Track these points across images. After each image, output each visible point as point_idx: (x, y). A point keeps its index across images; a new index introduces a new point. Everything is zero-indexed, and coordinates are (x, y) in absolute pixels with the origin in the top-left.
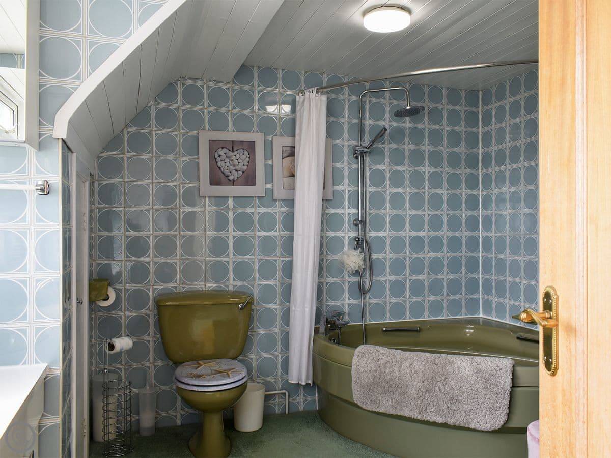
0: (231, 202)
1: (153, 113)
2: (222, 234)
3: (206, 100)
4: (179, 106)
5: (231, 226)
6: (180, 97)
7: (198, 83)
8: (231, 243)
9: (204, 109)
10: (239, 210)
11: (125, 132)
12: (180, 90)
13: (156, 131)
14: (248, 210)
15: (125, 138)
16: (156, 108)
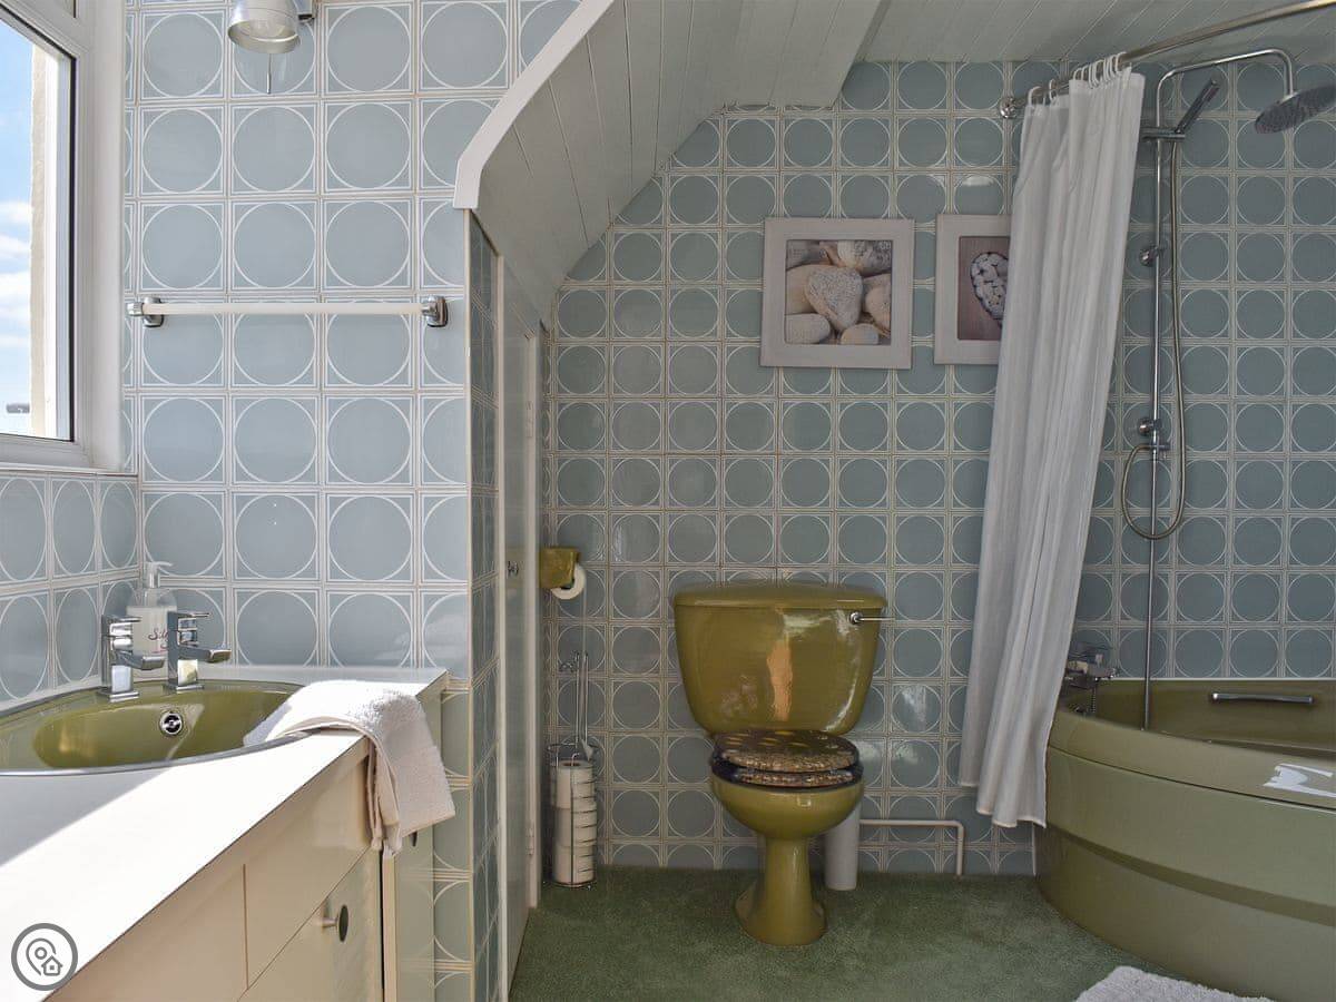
0: (834, 381)
1: (667, 191)
2: (815, 455)
3: (779, 153)
4: (721, 171)
5: (835, 436)
6: (722, 151)
7: (761, 116)
8: (834, 476)
9: (776, 172)
10: (854, 399)
11: (610, 237)
12: (723, 134)
13: (672, 228)
14: (873, 399)
15: (611, 248)
16: (673, 180)
